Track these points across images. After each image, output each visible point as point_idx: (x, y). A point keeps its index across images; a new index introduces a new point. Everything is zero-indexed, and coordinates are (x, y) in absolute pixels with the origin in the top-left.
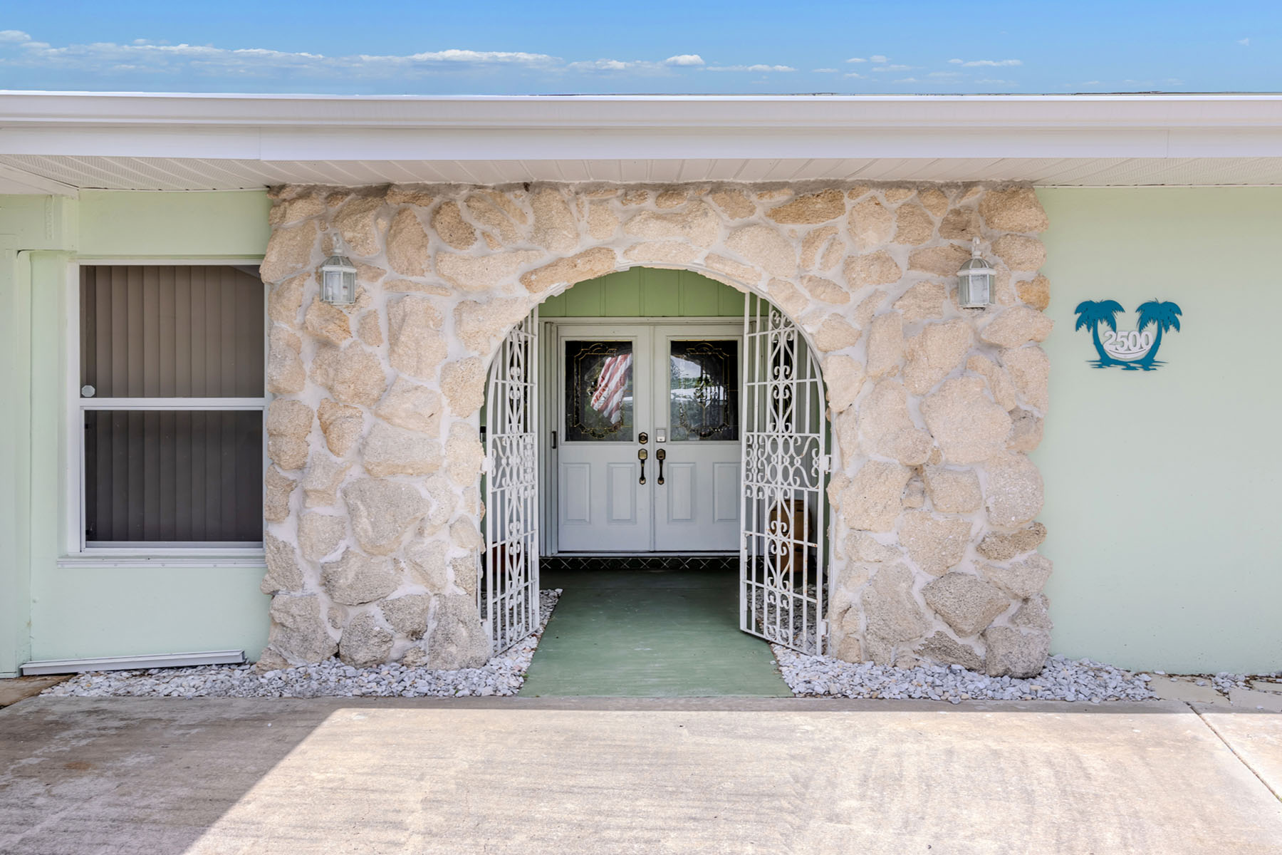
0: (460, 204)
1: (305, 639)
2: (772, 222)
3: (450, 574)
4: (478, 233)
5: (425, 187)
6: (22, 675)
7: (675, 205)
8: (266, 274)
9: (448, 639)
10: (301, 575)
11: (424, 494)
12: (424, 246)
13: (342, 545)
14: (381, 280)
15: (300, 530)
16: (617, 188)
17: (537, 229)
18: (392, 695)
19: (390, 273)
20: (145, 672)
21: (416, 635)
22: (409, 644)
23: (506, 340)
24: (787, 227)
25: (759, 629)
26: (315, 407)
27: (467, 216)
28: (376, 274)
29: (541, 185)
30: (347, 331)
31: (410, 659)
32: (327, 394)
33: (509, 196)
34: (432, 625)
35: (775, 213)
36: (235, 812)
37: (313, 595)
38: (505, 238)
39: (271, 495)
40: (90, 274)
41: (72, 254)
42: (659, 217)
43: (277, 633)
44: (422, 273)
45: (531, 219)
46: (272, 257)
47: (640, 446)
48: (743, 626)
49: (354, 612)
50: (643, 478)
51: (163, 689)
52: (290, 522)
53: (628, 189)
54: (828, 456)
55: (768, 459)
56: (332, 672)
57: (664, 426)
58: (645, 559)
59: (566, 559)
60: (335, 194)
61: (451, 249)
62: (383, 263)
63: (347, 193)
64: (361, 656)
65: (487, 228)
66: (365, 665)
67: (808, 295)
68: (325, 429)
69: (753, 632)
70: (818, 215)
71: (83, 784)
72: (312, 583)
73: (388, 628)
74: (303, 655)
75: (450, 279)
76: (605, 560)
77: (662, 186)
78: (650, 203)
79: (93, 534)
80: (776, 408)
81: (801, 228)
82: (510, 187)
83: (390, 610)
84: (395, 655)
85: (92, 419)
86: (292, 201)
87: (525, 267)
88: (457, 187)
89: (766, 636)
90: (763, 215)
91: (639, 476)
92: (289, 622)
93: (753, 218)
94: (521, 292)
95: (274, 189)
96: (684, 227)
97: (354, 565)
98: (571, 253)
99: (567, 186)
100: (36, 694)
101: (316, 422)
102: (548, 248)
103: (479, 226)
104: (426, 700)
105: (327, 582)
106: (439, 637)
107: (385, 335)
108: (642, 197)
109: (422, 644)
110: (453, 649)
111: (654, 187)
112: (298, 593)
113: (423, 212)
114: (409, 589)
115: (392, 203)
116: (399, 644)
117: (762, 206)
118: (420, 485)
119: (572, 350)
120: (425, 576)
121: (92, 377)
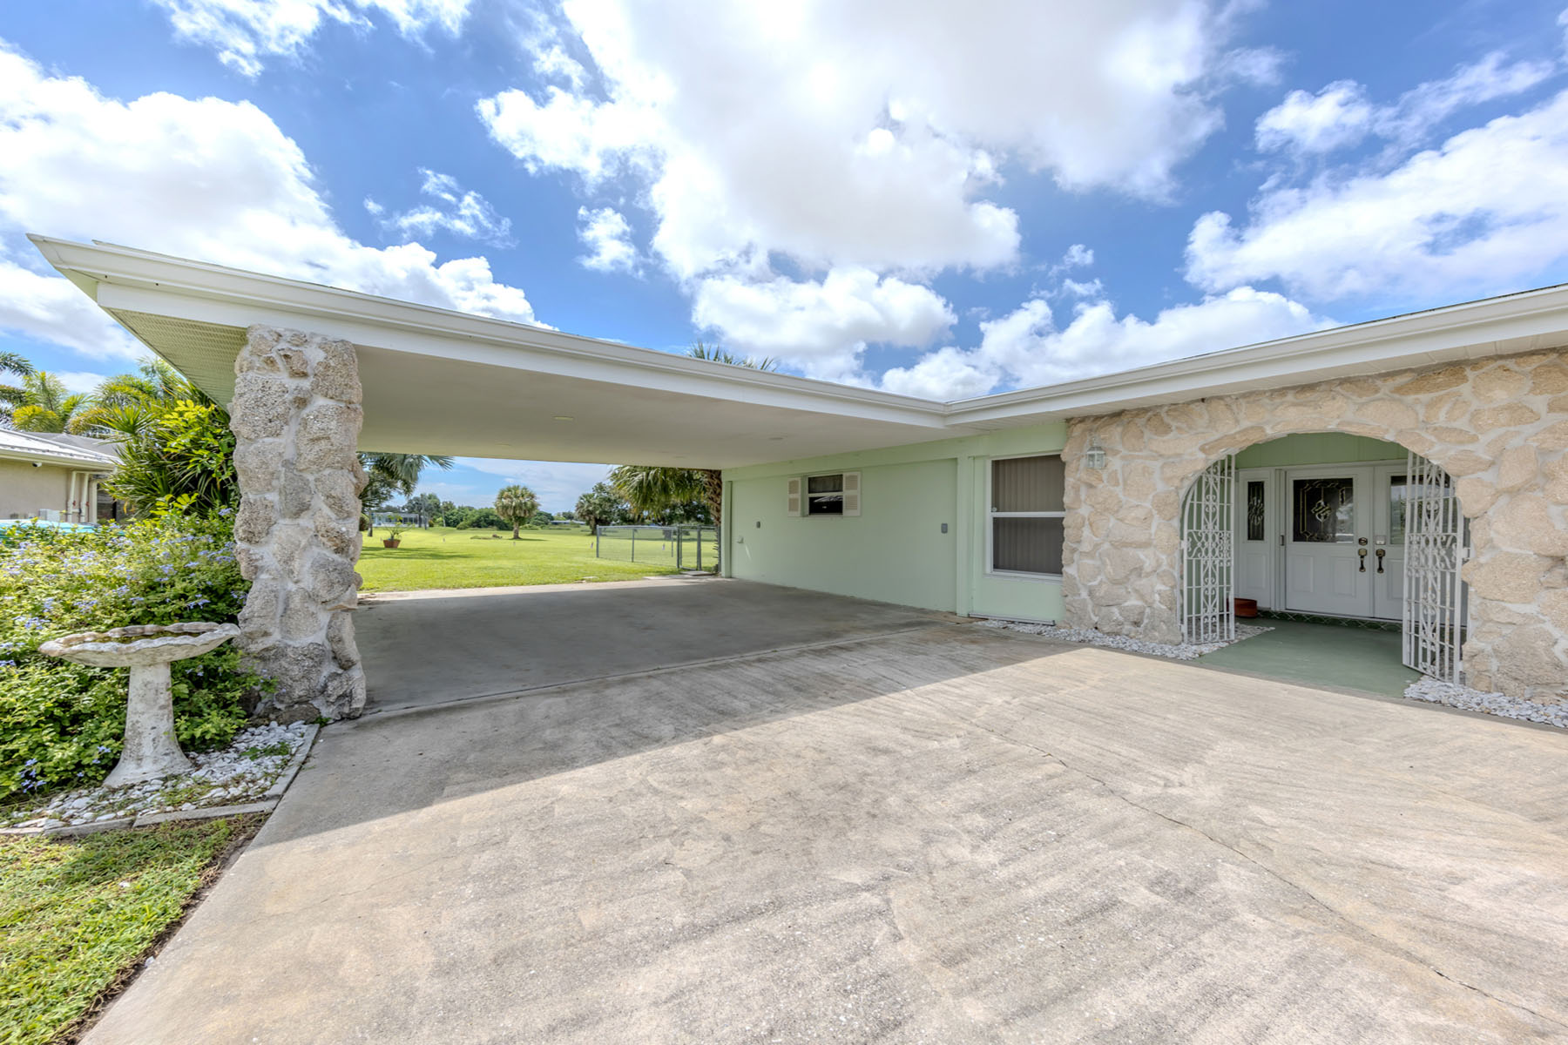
0: (1163, 415)
1: (1080, 618)
2: (1397, 396)
3: (1157, 597)
4: (1173, 428)
5: (1143, 409)
6: (969, 616)
7: (1309, 396)
8: (1063, 458)
9: (1153, 628)
10: (1079, 590)
11: (1142, 557)
12: (1142, 437)
13: (1099, 578)
14: (1118, 456)
15: (1078, 569)
16: (1265, 392)
17: (1210, 421)
18: (1118, 648)
19: (1124, 452)
20: (1013, 622)
21: (1136, 624)
22: (1133, 629)
23: (1201, 477)
24: (1411, 398)
25: (1416, 665)
26: (1086, 516)
27: (1167, 420)
28: (1115, 453)
29: (1212, 398)
30: (1102, 480)
31: (1132, 634)
32: (1092, 510)
33: (1192, 406)
34: (1146, 621)
35: (1399, 390)
36: (1021, 664)
37: (1085, 599)
38: (1191, 428)
39: (1065, 555)
40: (997, 464)
41: (988, 457)
42: (1294, 405)
43: (1068, 614)
44: (1141, 450)
45: (1206, 417)
46: (1066, 450)
47: (1360, 547)
48: (1405, 661)
49: (1104, 609)
50: (1362, 568)
51: (1017, 629)
52: (1074, 566)
53: (1273, 391)
54: (1466, 549)
55: (1423, 551)
56: (1090, 635)
57: (1384, 533)
58: (1363, 622)
59: (1291, 614)
60: (1098, 418)
61: (1156, 437)
62: (1119, 447)
63: (1102, 417)
64: (1106, 629)
65: (1179, 424)
66: (1108, 634)
67: (1433, 439)
68: (1091, 525)
69: (1412, 666)
70: (1438, 387)
71: (974, 646)
72: (1084, 594)
73: (1121, 619)
74: (1079, 625)
75: (1156, 452)
76: (1326, 618)
77: (1299, 386)
78: (1290, 397)
79: (996, 566)
80: (1429, 516)
81: (1425, 397)
82: (1193, 402)
83: (1122, 611)
84: (1124, 631)
85: (996, 521)
86: (1075, 425)
87: (1202, 442)
88: (1161, 406)
89: (1420, 669)
90: (1387, 392)
91: (1360, 566)
92: (1073, 610)
93: (1378, 395)
94: (1202, 456)
95: (1068, 420)
96: (1316, 408)
97: (1104, 588)
98: (1233, 432)
99: (1229, 396)
100: (971, 622)
101: (1087, 522)
102: (1217, 431)
103: (1174, 424)
104: (1135, 653)
105: (1091, 594)
106: (1149, 627)
107: (1121, 481)
108: (1284, 395)
109: (1140, 629)
110: (1157, 634)
111: (1293, 388)
112: (1076, 598)
113: (1141, 421)
114: (1133, 602)
115: (1125, 419)
116: (1127, 627)
117: (1386, 387)
118: (1141, 554)
119: (1299, 485)
120: (1142, 597)
121: (996, 504)
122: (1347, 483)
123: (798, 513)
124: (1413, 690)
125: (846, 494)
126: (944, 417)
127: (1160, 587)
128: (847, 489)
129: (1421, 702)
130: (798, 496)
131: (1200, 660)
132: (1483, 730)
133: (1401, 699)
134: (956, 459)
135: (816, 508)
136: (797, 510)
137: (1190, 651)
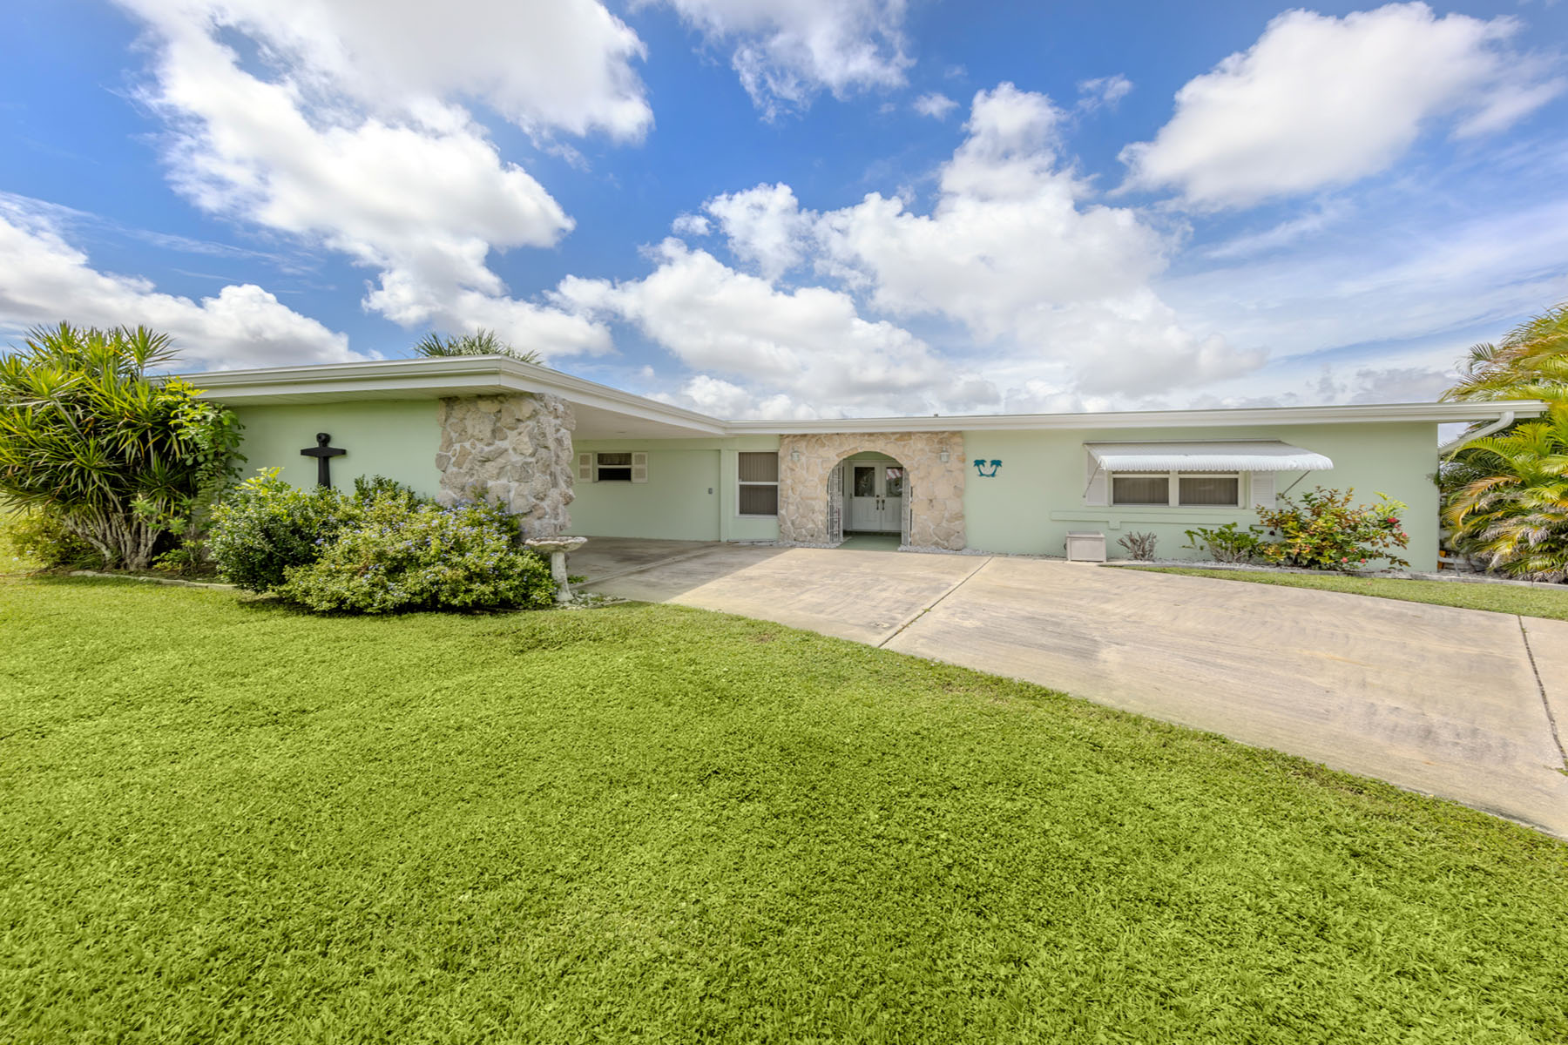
0: (824, 440)
1: (788, 535)
2: (896, 442)
3: (820, 524)
4: (825, 446)
5: (815, 436)
6: (728, 542)
7: (872, 438)
8: (779, 454)
9: (819, 537)
10: (786, 522)
11: (815, 505)
12: (814, 449)
13: (795, 515)
14: (805, 456)
15: (786, 513)
16: (858, 434)
17: (840, 443)
18: (806, 546)
19: (807, 454)
20: (756, 540)
21: (812, 534)
22: (811, 538)
23: (836, 467)
24: (901, 443)
26: (790, 484)
28: (803, 454)
29: (841, 434)
30: (797, 468)
32: (792, 481)
33: (834, 436)
34: (815, 532)
35: (901, 440)
37: (789, 526)
38: (833, 445)
39: (780, 504)
40: (741, 454)
41: (737, 452)
42: (868, 440)
43: (781, 534)
44: (814, 454)
45: (839, 441)
46: (780, 451)
47: (877, 498)
49: (799, 530)
50: (878, 508)
51: (758, 543)
52: (783, 510)
53: (861, 434)
54: (912, 498)
56: (794, 543)
58: (878, 532)
59: (853, 531)
60: (794, 438)
61: (820, 449)
62: (805, 452)
63: (797, 437)
64: (800, 538)
65: (829, 444)
66: (801, 540)
67: (904, 458)
68: (792, 489)
70: (906, 440)
71: (754, 551)
72: (789, 524)
73: (806, 533)
74: (788, 538)
75: (818, 456)
76: (866, 532)
78: (866, 437)
79: (741, 513)
82: (834, 434)
83: (806, 530)
84: (807, 539)
85: (741, 487)
86: (784, 440)
88: (822, 436)
91: (876, 507)
92: (784, 531)
93: (892, 441)
94: (836, 457)
95: (781, 436)
97: (799, 520)
99: (847, 434)
100: (734, 544)
101: (790, 487)
103: (827, 443)
104: (815, 548)
105: (793, 523)
106: (817, 536)
107: (805, 468)
108: (864, 436)
109: (813, 537)
110: (820, 539)
111: (867, 434)
112: (786, 526)
113: (814, 440)
114: (810, 525)
115: (808, 438)
116: (809, 538)
117: (893, 437)
118: (813, 502)
119: (856, 469)
120: (815, 523)
121: (741, 477)
122: (873, 469)
123: (590, 480)
124: (899, 549)
125: (634, 467)
126: (725, 428)
127: (822, 518)
128: (636, 463)
129: (902, 551)
130: (590, 467)
131: (838, 548)
132: (916, 555)
133: (896, 551)
134: (719, 451)
135: (605, 475)
136: (588, 477)
137: (833, 545)
